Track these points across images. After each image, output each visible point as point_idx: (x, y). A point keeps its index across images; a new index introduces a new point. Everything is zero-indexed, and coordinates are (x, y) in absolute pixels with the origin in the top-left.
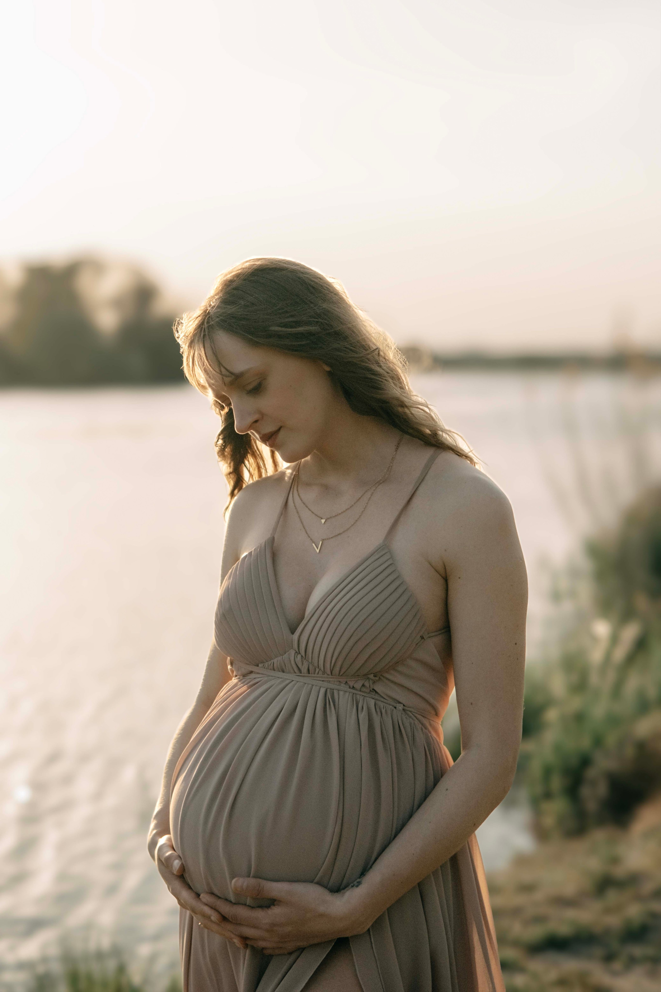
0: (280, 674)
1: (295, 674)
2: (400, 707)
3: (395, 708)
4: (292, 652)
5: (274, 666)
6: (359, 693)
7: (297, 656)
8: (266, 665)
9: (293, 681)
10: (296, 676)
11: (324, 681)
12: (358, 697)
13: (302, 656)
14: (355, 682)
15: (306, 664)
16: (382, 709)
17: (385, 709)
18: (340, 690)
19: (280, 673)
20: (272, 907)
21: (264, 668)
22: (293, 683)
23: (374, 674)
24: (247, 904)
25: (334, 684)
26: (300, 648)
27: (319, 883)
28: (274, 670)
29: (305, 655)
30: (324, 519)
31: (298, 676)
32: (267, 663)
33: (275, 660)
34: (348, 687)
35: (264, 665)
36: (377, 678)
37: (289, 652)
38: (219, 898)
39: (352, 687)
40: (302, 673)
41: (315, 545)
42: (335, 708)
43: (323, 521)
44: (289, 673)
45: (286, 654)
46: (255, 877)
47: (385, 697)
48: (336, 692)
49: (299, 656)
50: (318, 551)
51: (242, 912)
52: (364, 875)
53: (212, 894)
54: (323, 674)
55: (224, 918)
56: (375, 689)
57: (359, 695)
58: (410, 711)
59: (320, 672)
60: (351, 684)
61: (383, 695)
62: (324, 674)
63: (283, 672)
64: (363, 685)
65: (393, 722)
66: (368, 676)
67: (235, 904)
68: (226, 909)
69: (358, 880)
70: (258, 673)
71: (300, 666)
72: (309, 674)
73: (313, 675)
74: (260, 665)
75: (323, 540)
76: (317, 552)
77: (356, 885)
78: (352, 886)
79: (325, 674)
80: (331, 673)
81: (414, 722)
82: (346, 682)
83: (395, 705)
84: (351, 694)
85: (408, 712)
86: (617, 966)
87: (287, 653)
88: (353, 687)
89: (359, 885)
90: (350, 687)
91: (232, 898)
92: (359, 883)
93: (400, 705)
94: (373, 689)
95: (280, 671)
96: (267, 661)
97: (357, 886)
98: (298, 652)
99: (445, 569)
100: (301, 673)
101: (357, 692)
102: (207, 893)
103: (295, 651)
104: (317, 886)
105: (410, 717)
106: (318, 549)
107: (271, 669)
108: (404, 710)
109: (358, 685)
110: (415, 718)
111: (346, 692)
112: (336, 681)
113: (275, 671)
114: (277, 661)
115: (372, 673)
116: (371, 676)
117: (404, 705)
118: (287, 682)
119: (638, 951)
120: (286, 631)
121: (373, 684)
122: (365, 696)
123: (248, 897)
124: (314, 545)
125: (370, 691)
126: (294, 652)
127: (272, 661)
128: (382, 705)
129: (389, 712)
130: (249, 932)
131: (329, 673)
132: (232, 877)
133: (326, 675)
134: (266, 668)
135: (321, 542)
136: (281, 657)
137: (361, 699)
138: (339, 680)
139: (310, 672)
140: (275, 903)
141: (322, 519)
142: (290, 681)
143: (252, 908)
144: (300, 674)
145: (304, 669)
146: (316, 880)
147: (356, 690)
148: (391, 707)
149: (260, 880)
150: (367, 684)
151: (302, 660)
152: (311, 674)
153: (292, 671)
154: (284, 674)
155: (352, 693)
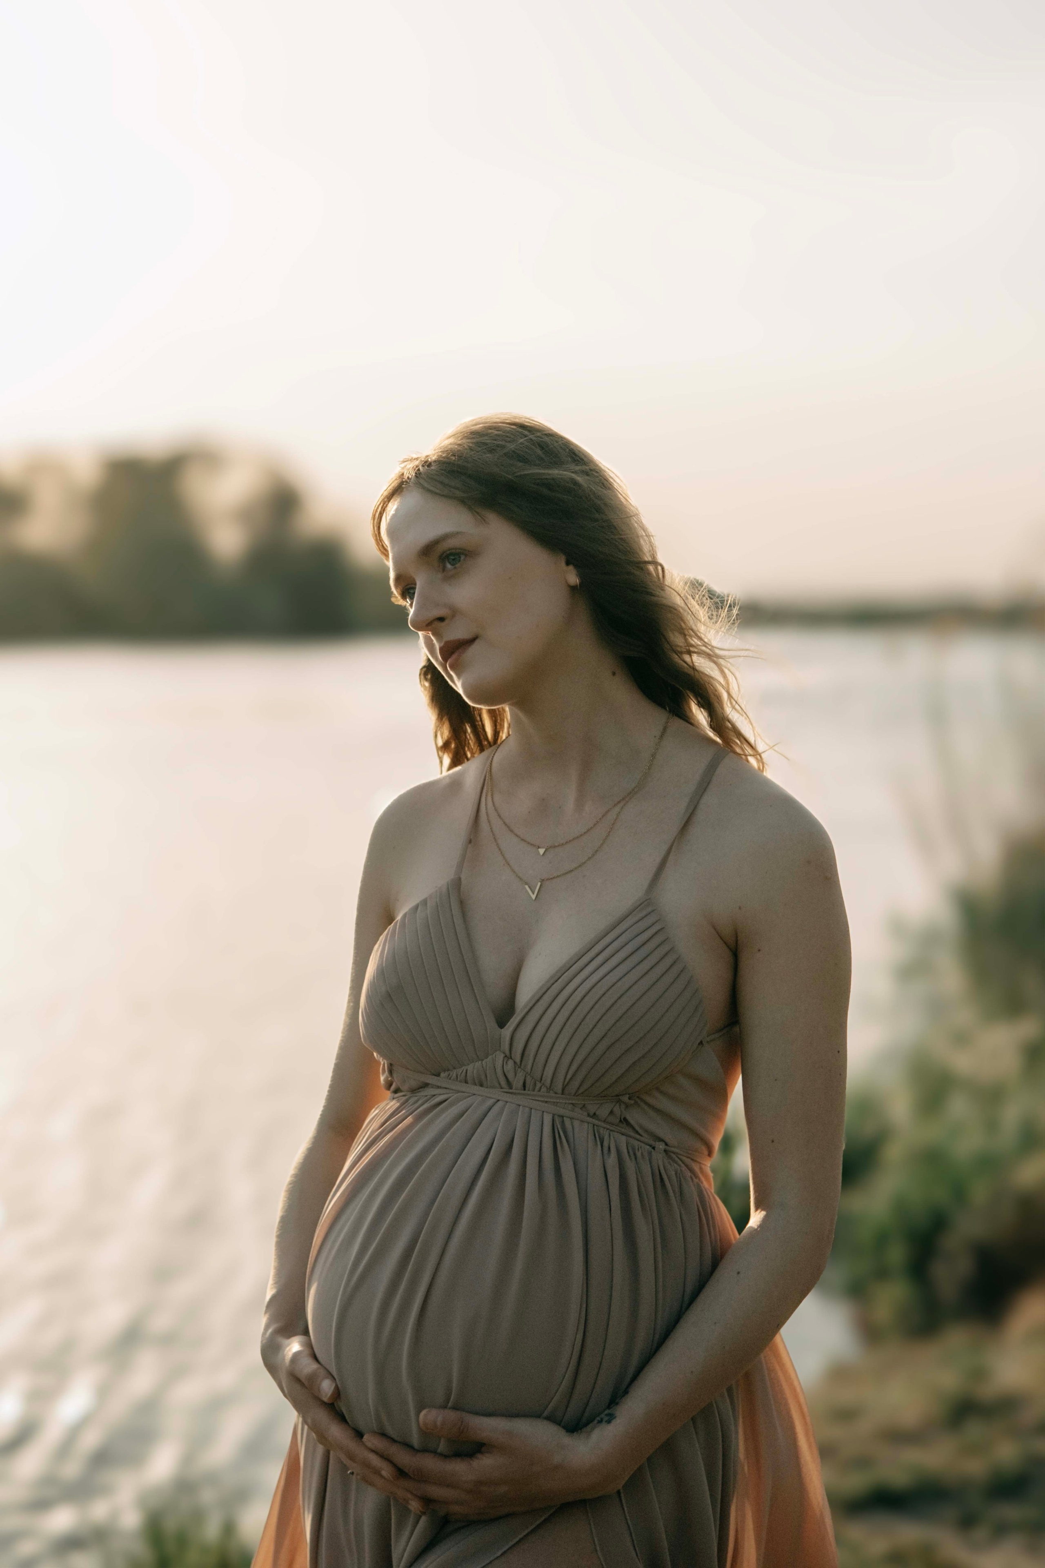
0: (476, 1089)
1: (502, 1090)
2: (661, 1146)
3: (654, 1148)
4: (500, 1057)
5: (466, 1076)
6: (603, 1124)
7: (506, 1063)
8: (454, 1074)
9: (498, 1100)
10: (503, 1094)
11: (549, 1102)
12: (601, 1130)
13: (515, 1063)
14: (598, 1106)
15: (521, 1074)
16: (637, 1150)
17: (640, 1152)
18: (573, 1119)
19: (475, 1087)
20: (479, 1456)
21: (450, 1079)
22: (500, 1104)
23: (629, 1094)
24: (439, 1451)
25: (564, 1108)
26: (514, 1050)
27: (551, 1419)
28: (466, 1082)
29: (521, 1061)
30: (543, 848)
31: (505, 1092)
32: (455, 1072)
33: (470, 1068)
34: (585, 1114)
35: (449, 1075)
36: (632, 1102)
37: (494, 1055)
38: (394, 1441)
39: (591, 1114)
40: (514, 1088)
41: (529, 887)
42: (569, 1147)
43: (542, 851)
44: (493, 1087)
45: (488, 1059)
46: (455, 1408)
47: (640, 1131)
48: (567, 1122)
49: (511, 1062)
50: (534, 897)
51: (430, 1463)
52: (617, 1404)
53: (383, 1435)
54: (547, 1093)
55: (401, 1473)
56: (628, 1118)
57: (603, 1127)
58: (674, 1153)
59: (544, 1089)
60: (592, 1109)
61: (637, 1128)
62: (549, 1092)
63: (481, 1085)
64: (612, 1112)
65: (652, 1170)
66: (620, 1097)
67: (418, 1451)
68: (404, 1458)
69: (607, 1412)
70: (438, 1087)
71: (510, 1076)
72: (525, 1090)
73: (532, 1093)
74: (442, 1075)
75: (542, 881)
76: (532, 899)
77: (606, 1418)
78: (600, 1422)
79: (551, 1091)
80: (563, 1090)
81: (680, 1169)
82: (584, 1106)
83: (653, 1143)
84: (591, 1126)
85: (672, 1155)
86: (981, 1533)
87: (490, 1057)
88: (595, 1114)
89: (612, 1419)
90: (589, 1115)
91: (415, 1441)
92: (611, 1418)
93: (661, 1143)
94: (625, 1119)
95: (476, 1085)
96: (454, 1068)
97: (609, 1422)
98: (508, 1057)
99: (737, 937)
100: (511, 1088)
101: (599, 1123)
102: (374, 1433)
103: (504, 1053)
104: (546, 1422)
105: (676, 1163)
106: (533, 894)
107: (460, 1081)
108: (665, 1151)
109: (604, 1112)
110: (680, 1163)
111: (583, 1122)
112: (568, 1103)
113: (468, 1083)
114: (473, 1069)
115: (626, 1094)
116: (625, 1099)
117: (666, 1144)
118: (490, 1102)
119: (1010, 1512)
120: (492, 1024)
121: (625, 1110)
122: (611, 1130)
123: (442, 1440)
124: (527, 887)
125: (621, 1121)
126: (503, 1055)
127: (464, 1068)
128: (636, 1143)
129: (646, 1154)
130: (435, 1491)
131: (560, 1091)
132: (420, 1408)
133: (552, 1094)
134: (452, 1078)
135: (539, 884)
136: (480, 1062)
137: (606, 1134)
138: (573, 1102)
139: (527, 1089)
140: (483, 1449)
141: (539, 848)
142: (495, 1100)
143: (445, 1457)
144: (511, 1091)
145: (517, 1083)
146: (545, 1414)
147: (599, 1120)
148: (648, 1147)
149: (464, 1414)
150: (617, 1110)
151: (515, 1069)
152: (529, 1090)
153: (497, 1085)
154: (483, 1089)
155: (591, 1123)
